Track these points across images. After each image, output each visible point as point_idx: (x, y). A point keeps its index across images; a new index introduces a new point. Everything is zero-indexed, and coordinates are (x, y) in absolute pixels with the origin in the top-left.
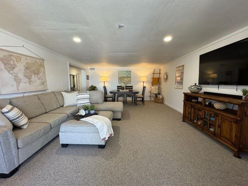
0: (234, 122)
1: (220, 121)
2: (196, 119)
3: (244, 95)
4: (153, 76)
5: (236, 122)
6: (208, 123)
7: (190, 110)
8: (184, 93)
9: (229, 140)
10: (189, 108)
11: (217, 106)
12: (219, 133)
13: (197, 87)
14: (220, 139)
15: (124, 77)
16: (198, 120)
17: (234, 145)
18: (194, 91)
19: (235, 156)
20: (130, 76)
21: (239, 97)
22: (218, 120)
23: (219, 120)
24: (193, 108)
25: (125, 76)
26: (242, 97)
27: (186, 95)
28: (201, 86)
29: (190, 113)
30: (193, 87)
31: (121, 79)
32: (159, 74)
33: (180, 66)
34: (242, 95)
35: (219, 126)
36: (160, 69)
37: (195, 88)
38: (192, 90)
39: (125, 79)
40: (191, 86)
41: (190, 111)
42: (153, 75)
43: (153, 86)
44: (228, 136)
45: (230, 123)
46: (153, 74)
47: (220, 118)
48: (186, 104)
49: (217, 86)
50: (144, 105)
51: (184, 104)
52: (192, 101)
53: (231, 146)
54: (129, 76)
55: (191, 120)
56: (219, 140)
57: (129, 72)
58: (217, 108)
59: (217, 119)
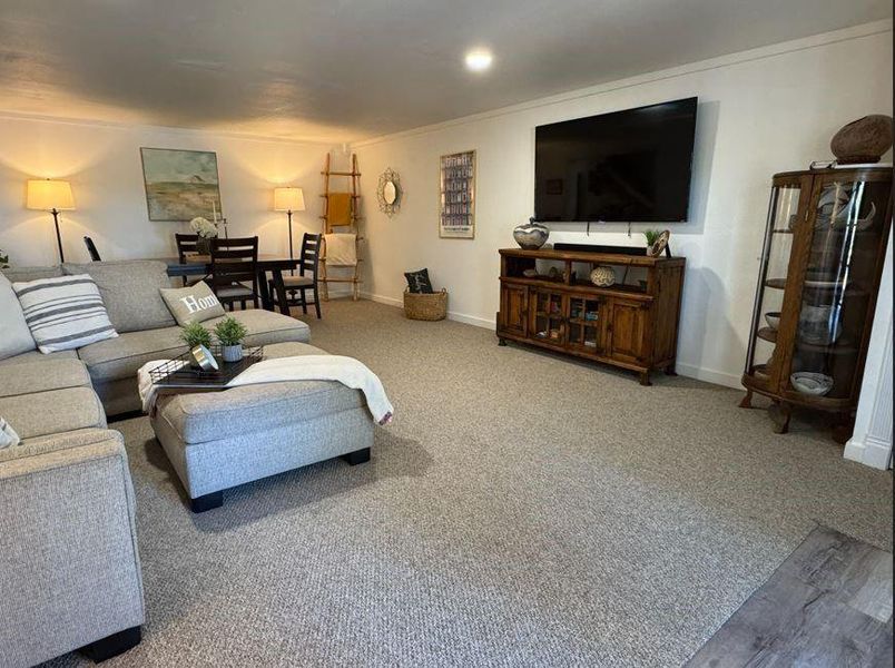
0: (642, 308)
1: (611, 313)
2: (548, 327)
3: (650, 244)
4: (324, 186)
5: (646, 306)
6: (583, 329)
7: (526, 301)
8: (500, 251)
9: (630, 354)
10: (522, 296)
11: (600, 277)
12: (609, 344)
13: (541, 230)
14: (611, 358)
15: (181, 184)
16: (550, 328)
17: (641, 360)
18: (532, 242)
19: (642, 384)
20: (215, 182)
21: (641, 252)
22: (605, 313)
23: (609, 311)
24: (536, 296)
25: (184, 178)
26: (645, 249)
27: (506, 255)
28: (546, 225)
29: (525, 313)
30: (528, 231)
31: (158, 194)
32: (353, 175)
33: (460, 155)
34: (646, 246)
35: (610, 328)
36: (354, 156)
37: (535, 234)
38: (527, 240)
39: (188, 196)
40: (522, 227)
41: (526, 305)
42: (327, 182)
43: (332, 232)
44: (629, 346)
45: (632, 315)
46: (324, 176)
47: (611, 308)
48: (510, 286)
49: (584, 225)
50: (319, 316)
51: (504, 287)
52: (525, 273)
53: (637, 365)
54: (208, 180)
55: (530, 334)
56: (610, 361)
57: (204, 159)
58: (599, 284)
59: (605, 310)
